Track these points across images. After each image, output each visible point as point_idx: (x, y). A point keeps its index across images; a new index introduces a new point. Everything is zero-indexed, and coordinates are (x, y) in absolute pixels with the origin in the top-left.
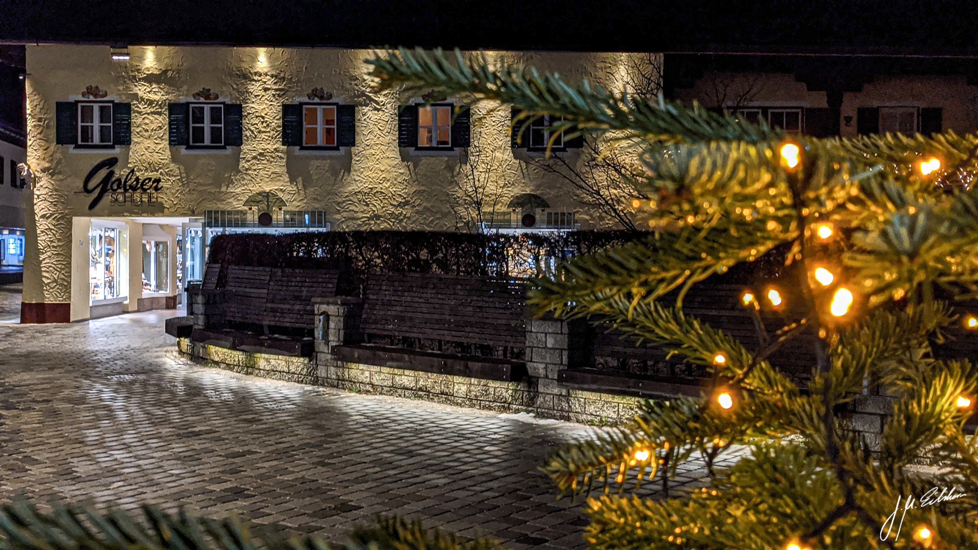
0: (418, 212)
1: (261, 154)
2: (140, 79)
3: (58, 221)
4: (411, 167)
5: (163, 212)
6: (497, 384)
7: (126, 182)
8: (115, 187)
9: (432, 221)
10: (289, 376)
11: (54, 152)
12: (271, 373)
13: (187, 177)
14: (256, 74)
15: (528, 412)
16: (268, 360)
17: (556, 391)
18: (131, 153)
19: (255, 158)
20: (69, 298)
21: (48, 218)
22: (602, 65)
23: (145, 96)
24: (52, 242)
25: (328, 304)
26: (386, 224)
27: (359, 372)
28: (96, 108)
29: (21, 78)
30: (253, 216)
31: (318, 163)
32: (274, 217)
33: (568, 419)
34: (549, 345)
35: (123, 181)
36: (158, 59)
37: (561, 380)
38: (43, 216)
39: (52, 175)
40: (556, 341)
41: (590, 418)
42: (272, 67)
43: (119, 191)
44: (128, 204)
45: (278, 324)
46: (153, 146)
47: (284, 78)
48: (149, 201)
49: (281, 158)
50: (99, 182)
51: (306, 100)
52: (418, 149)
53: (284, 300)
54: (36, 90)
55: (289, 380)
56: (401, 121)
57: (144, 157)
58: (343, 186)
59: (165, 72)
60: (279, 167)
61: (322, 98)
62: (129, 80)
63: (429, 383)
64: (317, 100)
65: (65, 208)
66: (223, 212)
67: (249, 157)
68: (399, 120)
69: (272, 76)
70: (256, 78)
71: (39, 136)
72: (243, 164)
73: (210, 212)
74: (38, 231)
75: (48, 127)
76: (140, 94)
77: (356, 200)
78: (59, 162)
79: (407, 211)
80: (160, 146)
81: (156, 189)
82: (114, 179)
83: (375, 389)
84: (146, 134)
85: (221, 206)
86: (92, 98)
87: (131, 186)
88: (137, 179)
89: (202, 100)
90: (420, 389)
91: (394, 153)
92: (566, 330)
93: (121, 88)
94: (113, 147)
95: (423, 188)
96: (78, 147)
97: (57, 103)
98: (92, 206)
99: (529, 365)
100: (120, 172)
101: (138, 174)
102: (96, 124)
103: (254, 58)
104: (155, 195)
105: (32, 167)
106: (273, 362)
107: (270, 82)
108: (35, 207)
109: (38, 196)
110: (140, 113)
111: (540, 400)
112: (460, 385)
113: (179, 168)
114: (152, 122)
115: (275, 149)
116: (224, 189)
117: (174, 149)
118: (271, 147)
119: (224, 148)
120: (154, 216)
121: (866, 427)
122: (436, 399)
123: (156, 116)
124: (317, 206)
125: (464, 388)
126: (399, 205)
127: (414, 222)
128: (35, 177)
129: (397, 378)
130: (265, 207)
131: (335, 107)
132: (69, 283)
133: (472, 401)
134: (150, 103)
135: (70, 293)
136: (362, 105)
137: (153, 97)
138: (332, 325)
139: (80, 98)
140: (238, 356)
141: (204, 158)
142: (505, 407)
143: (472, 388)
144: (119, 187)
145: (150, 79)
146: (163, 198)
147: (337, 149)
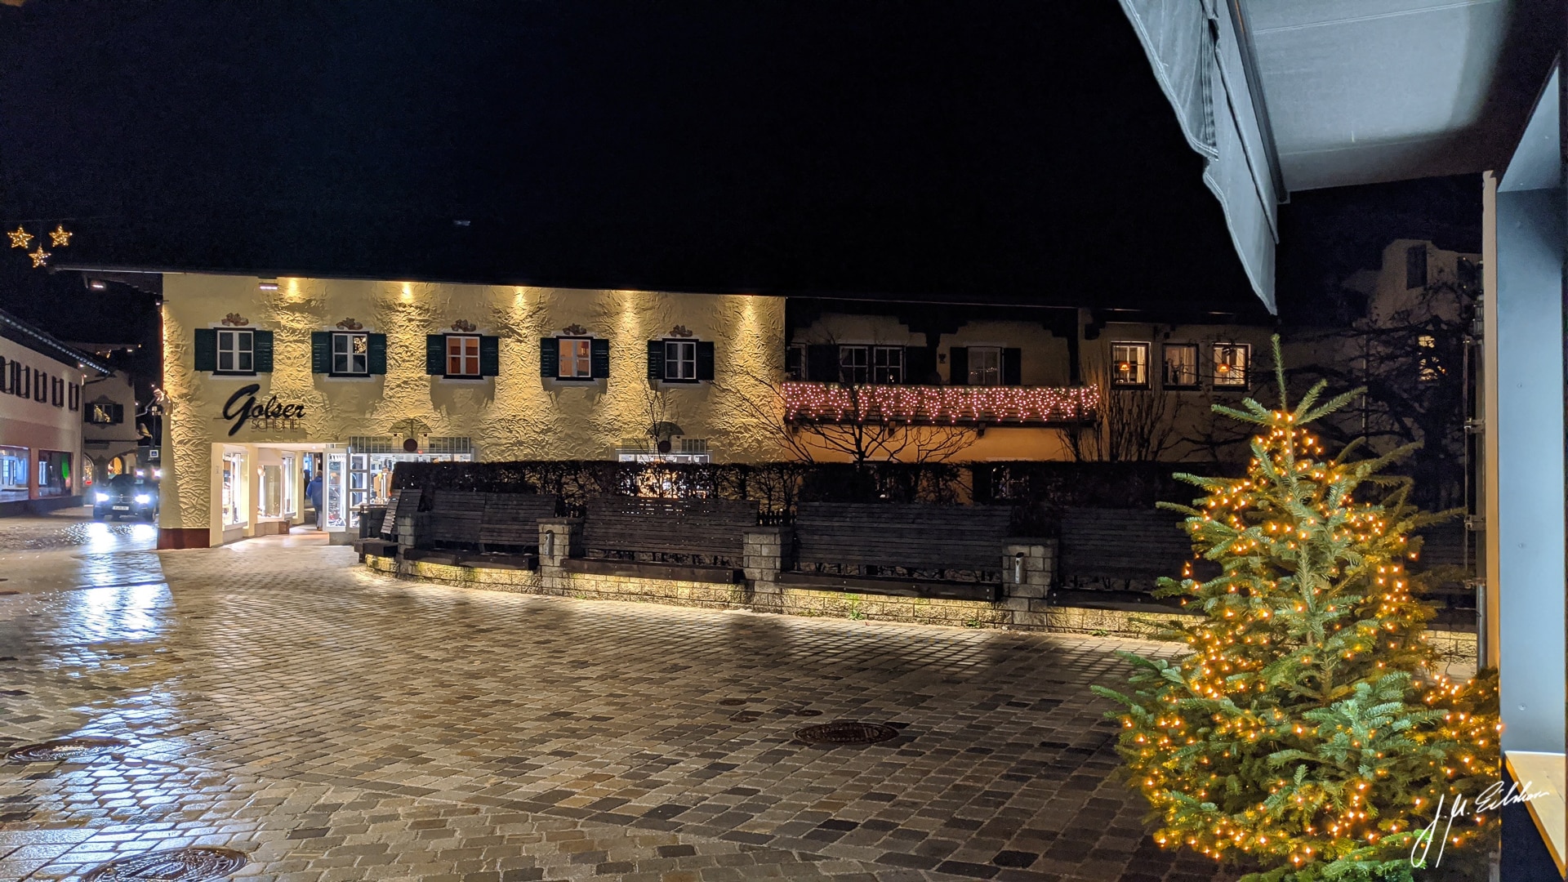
0: (559, 439)
1: (405, 382)
2: (283, 308)
3: (196, 446)
4: (553, 396)
5: (306, 438)
6: (718, 586)
7: (267, 408)
8: (256, 413)
9: (573, 447)
10: (511, 587)
11: (192, 379)
12: (490, 586)
13: (331, 404)
14: (400, 305)
15: (746, 608)
16: (489, 575)
17: (770, 590)
18: (272, 381)
19: (399, 386)
20: (208, 523)
21: (185, 444)
22: (731, 304)
23: (289, 325)
24: (190, 467)
25: (553, 524)
26: (528, 450)
27: (585, 582)
28: (236, 335)
29: (158, 304)
30: (399, 441)
31: (461, 391)
32: (419, 443)
33: (781, 612)
34: (764, 554)
35: (265, 407)
36: (301, 289)
37: (776, 581)
38: (180, 442)
39: (190, 401)
40: (770, 551)
41: (800, 610)
42: (417, 299)
43: (260, 417)
44: (270, 430)
45: (496, 542)
46: (295, 373)
47: (428, 310)
48: (292, 427)
49: (425, 386)
50: (239, 408)
51: (451, 331)
52: (559, 379)
53: (500, 522)
54: (176, 316)
55: (512, 591)
56: (543, 353)
57: (286, 384)
58: (487, 413)
59: (309, 301)
60: (424, 395)
61: (465, 329)
62: (272, 308)
63: (654, 588)
64: (461, 331)
65: (203, 435)
66: (368, 438)
67: (393, 385)
68: (541, 351)
69: (417, 308)
70: (401, 309)
71: (176, 362)
72: (386, 391)
73: (355, 438)
74: (176, 457)
75: (186, 353)
76: (283, 322)
77: (499, 427)
78: (197, 388)
79: (550, 437)
80: (302, 374)
81: (299, 415)
82: (254, 406)
83: (600, 595)
84: (289, 362)
85: (366, 433)
86: (232, 325)
87: (273, 413)
88: (279, 406)
89: (346, 329)
90: (646, 594)
91: (536, 381)
92: (778, 541)
93: (263, 316)
94: (253, 374)
95: (564, 416)
96: (216, 373)
97: (196, 330)
98: (233, 432)
99: (746, 571)
100: (262, 399)
101: (280, 401)
102: (236, 351)
103: (399, 290)
104: (298, 422)
105: (169, 393)
106: (495, 576)
107: (414, 313)
108: (172, 433)
109: (175, 422)
110: (282, 341)
111: (756, 599)
112: (683, 588)
113: (322, 395)
114: (294, 350)
115: (419, 378)
116: (368, 416)
117: (317, 376)
118: (415, 376)
119: (367, 376)
120: (296, 442)
121: (1018, 608)
122: (660, 601)
123: (299, 344)
124: (461, 432)
125: (687, 591)
126: (541, 432)
127: (556, 448)
128: (172, 403)
129: (623, 585)
130: (410, 434)
131: (478, 338)
132: (209, 508)
133: (693, 601)
134: (293, 331)
135: (209, 518)
136: (505, 337)
137: (296, 325)
138: (557, 542)
139: (220, 325)
140: (456, 571)
141: (348, 386)
142: (725, 605)
143: (695, 590)
144: (260, 414)
145: (293, 308)
146: (304, 423)
147: (480, 377)
